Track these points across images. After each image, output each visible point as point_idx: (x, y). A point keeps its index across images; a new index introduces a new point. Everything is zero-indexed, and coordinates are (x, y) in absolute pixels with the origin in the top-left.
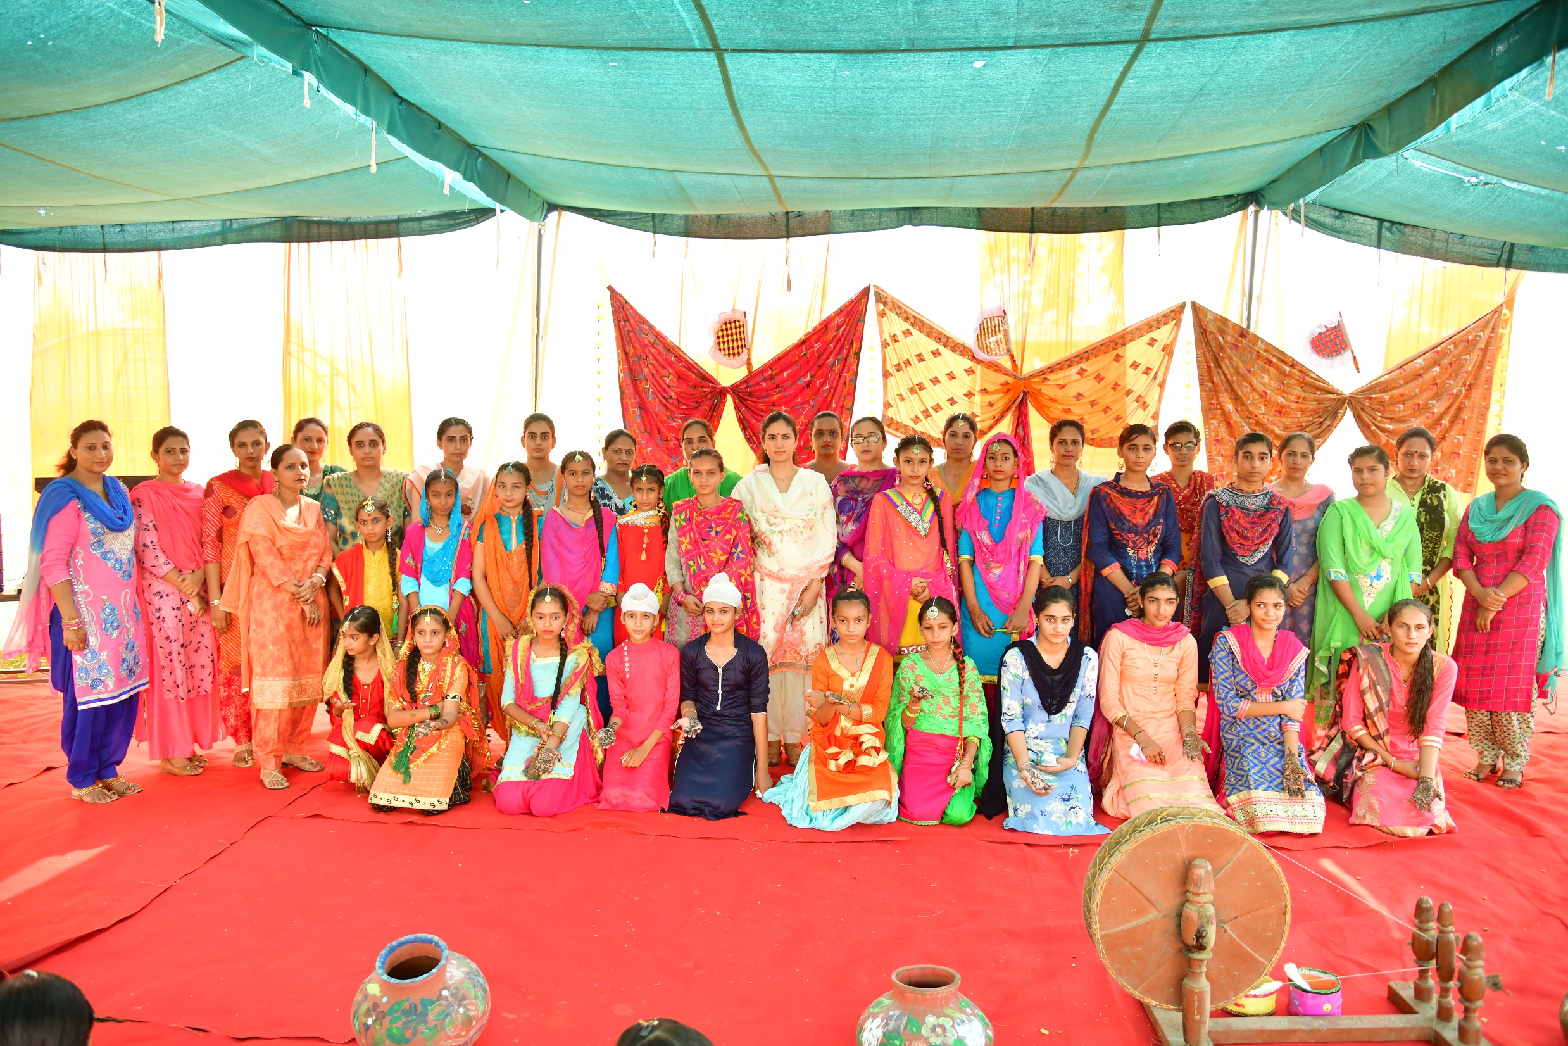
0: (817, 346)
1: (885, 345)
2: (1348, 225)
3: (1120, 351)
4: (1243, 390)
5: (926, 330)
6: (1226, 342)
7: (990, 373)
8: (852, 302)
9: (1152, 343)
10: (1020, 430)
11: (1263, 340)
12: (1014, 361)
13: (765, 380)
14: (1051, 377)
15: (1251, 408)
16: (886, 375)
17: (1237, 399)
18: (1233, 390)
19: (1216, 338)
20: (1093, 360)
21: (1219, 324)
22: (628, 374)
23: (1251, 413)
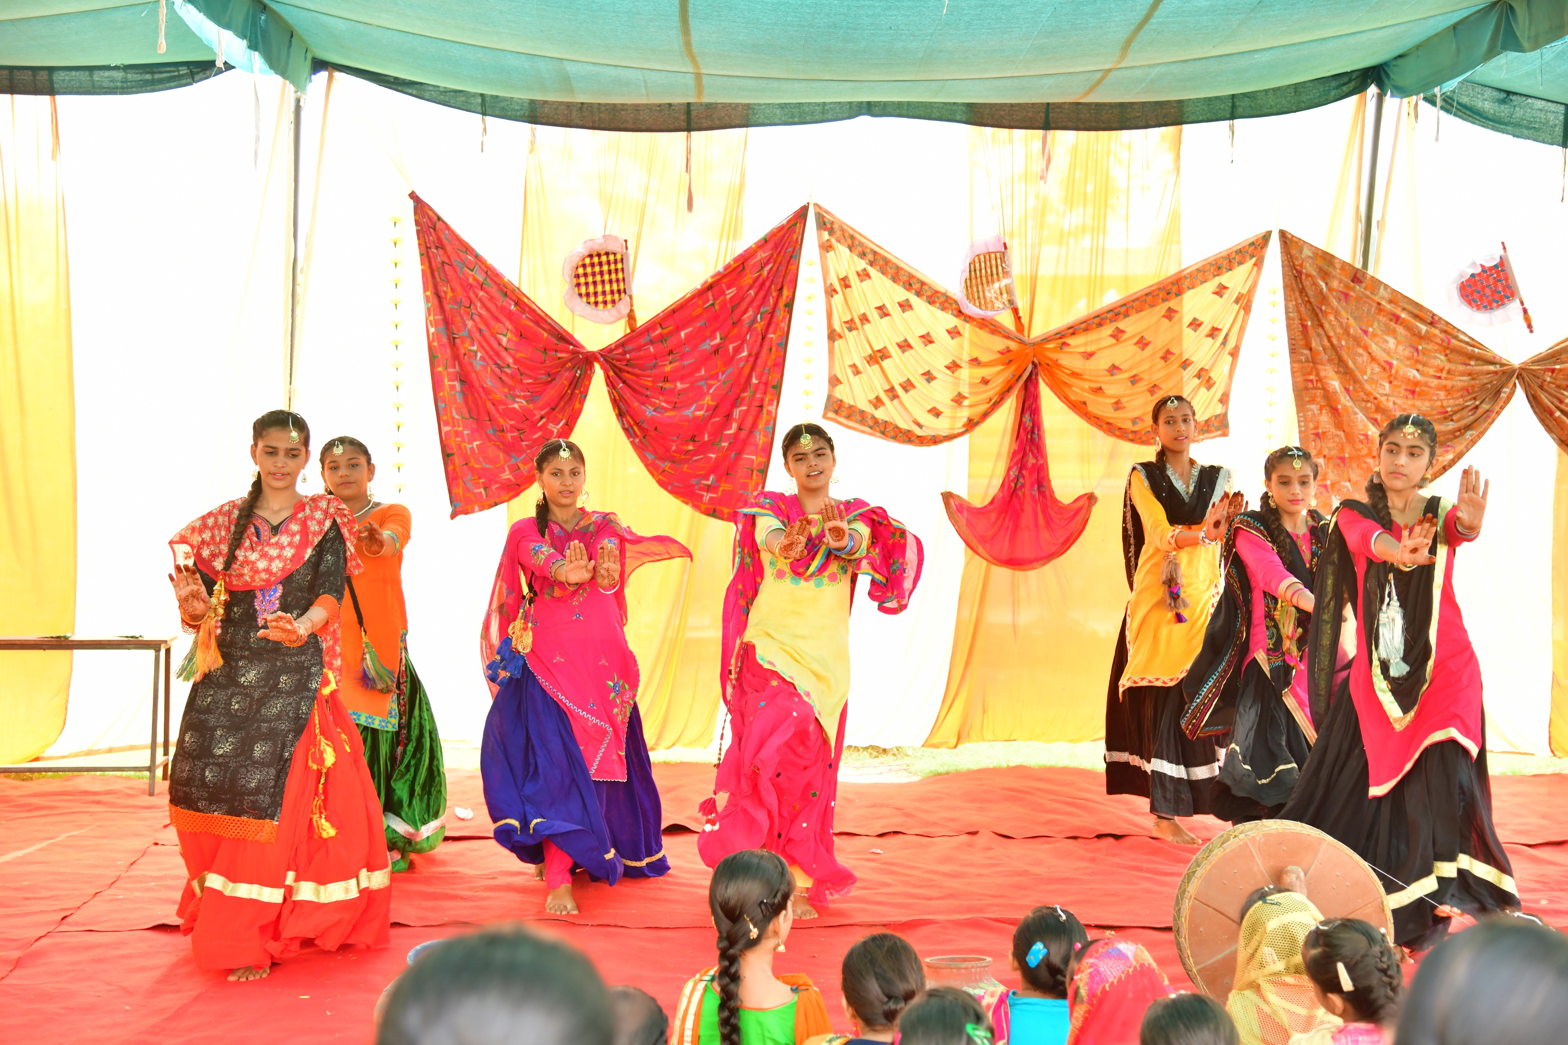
0: (731, 293)
1: (831, 292)
2: (1519, 113)
3: (1172, 304)
4: (1357, 360)
5: (891, 271)
6: (1330, 289)
7: (984, 335)
8: (781, 228)
9: (1221, 291)
10: (1027, 418)
11: (1386, 286)
12: (1018, 318)
13: (651, 342)
14: (1071, 341)
15: (1367, 387)
16: (833, 336)
17: (1346, 373)
18: (1341, 362)
19: (1315, 284)
20: (1134, 317)
21: (1320, 262)
22: (442, 329)
23: (1368, 394)
